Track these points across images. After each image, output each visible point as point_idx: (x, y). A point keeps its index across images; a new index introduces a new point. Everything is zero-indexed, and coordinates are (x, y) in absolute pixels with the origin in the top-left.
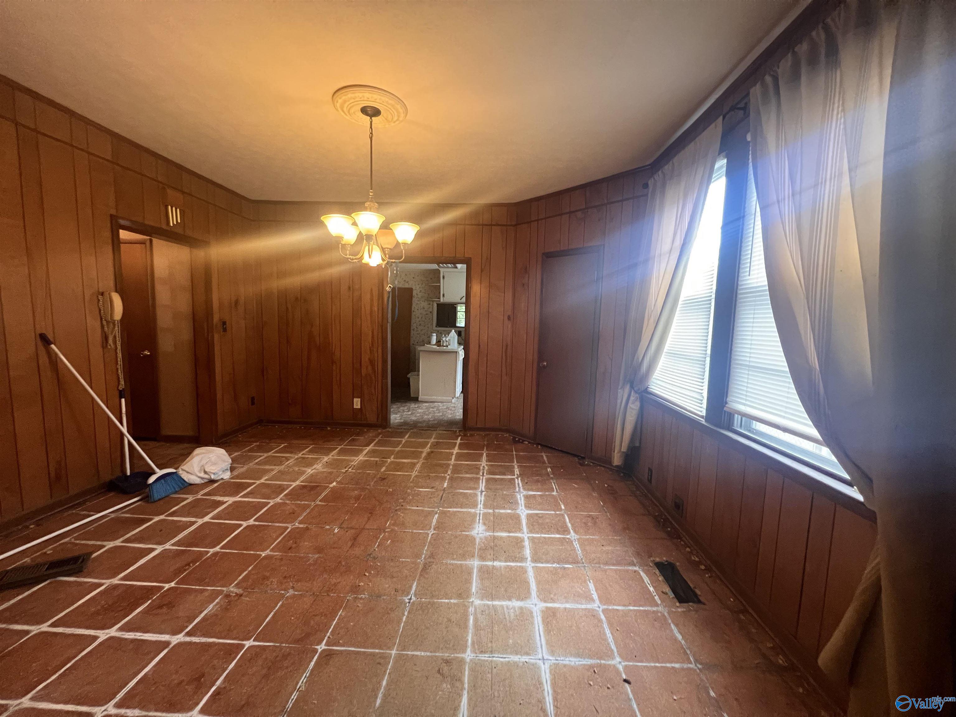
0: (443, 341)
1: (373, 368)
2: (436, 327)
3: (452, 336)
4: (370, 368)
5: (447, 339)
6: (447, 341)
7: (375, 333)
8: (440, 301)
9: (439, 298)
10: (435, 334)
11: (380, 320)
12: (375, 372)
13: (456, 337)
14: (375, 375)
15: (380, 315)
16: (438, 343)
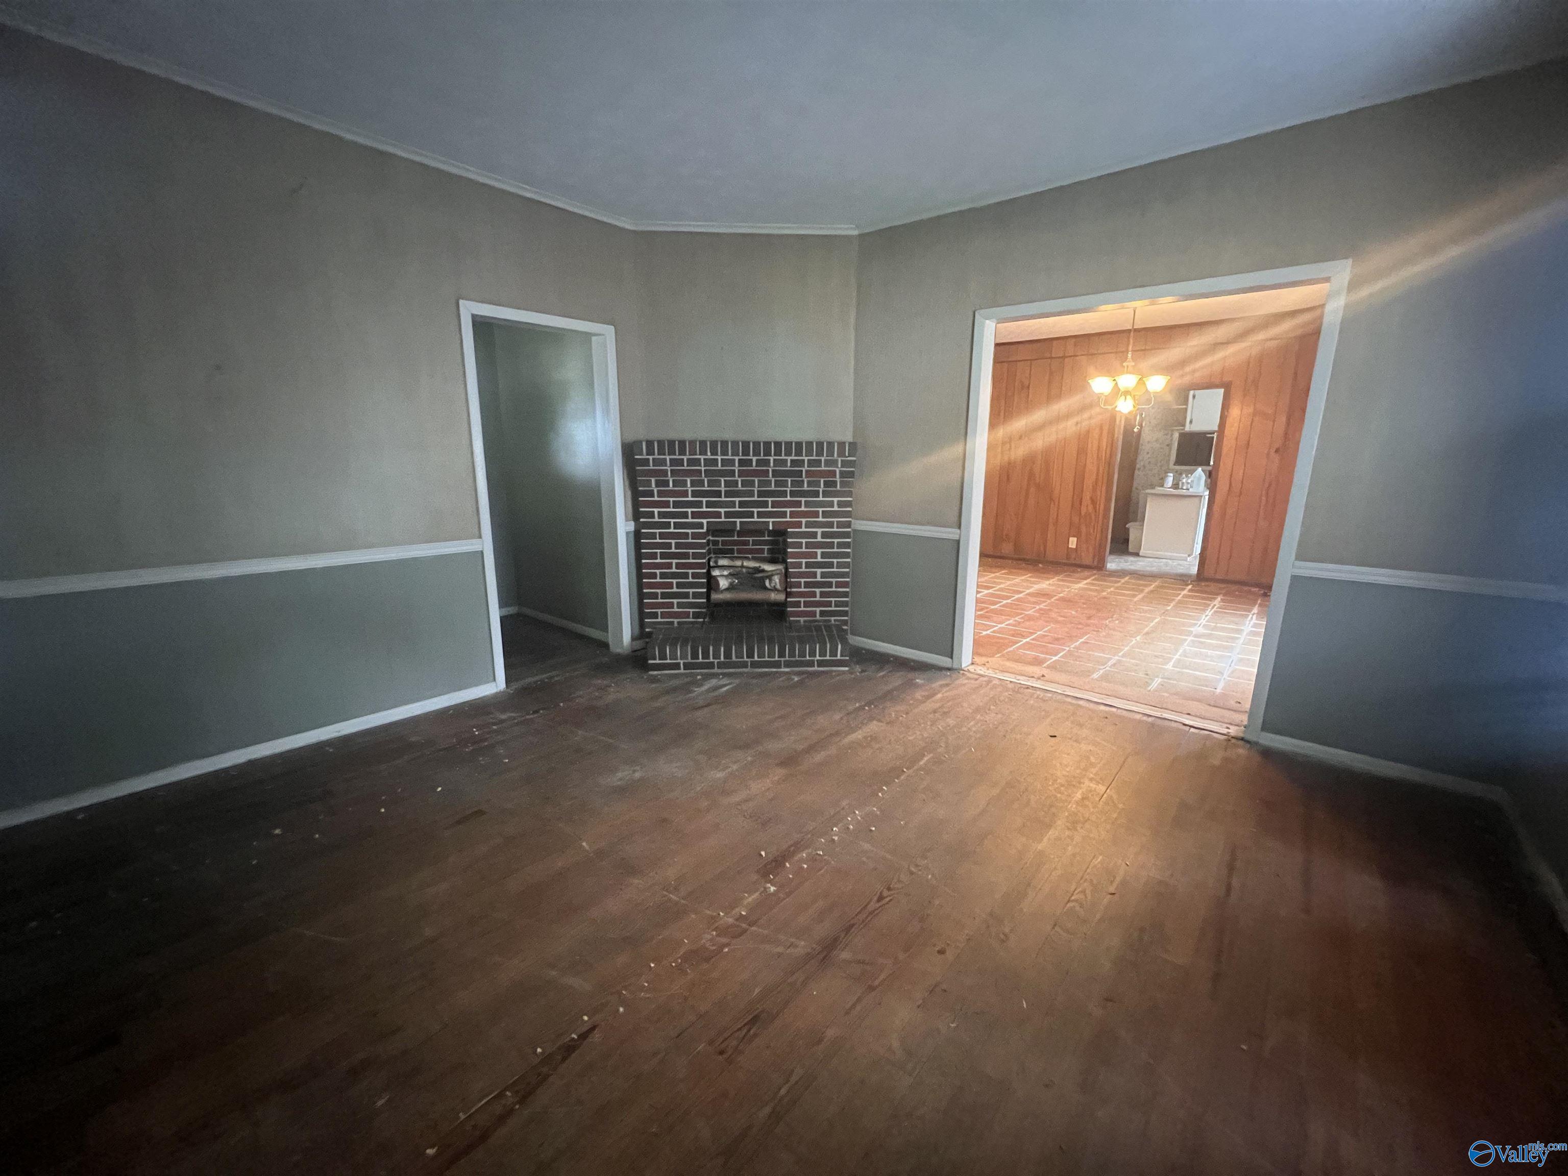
0: (1183, 483)
1: (1095, 508)
2: (1174, 465)
3: (1197, 475)
4: (1091, 508)
5: (1189, 481)
6: (1188, 483)
7: (1101, 471)
8: (1184, 429)
9: (1184, 425)
10: (1172, 475)
11: (1108, 456)
12: (1096, 512)
13: (1204, 478)
14: (1095, 515)
15: (1108, 452)
16: (1176, 486)
